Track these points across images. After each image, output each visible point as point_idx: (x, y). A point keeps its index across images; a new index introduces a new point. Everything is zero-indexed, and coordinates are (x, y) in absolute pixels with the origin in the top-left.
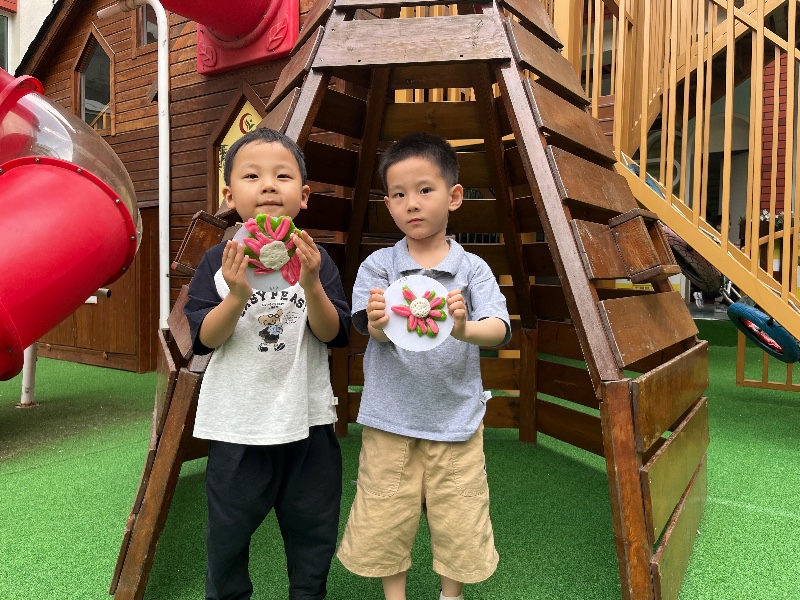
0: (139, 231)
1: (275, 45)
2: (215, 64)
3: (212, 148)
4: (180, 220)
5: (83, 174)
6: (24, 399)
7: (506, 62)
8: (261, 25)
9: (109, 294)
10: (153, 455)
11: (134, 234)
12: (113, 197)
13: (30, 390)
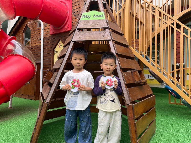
0: (36, 69)
1: (66, 29)
2: (54, 33)
3: (52, 50)
4: (45, 66)
5: (25, 58)
6: (9, 106)
7: (110, 40)
8: (64, 25)
9: (29, 83)
10: (38, 119)
11: (35, 70)
12: (31, 62)
13: (11, 104)
